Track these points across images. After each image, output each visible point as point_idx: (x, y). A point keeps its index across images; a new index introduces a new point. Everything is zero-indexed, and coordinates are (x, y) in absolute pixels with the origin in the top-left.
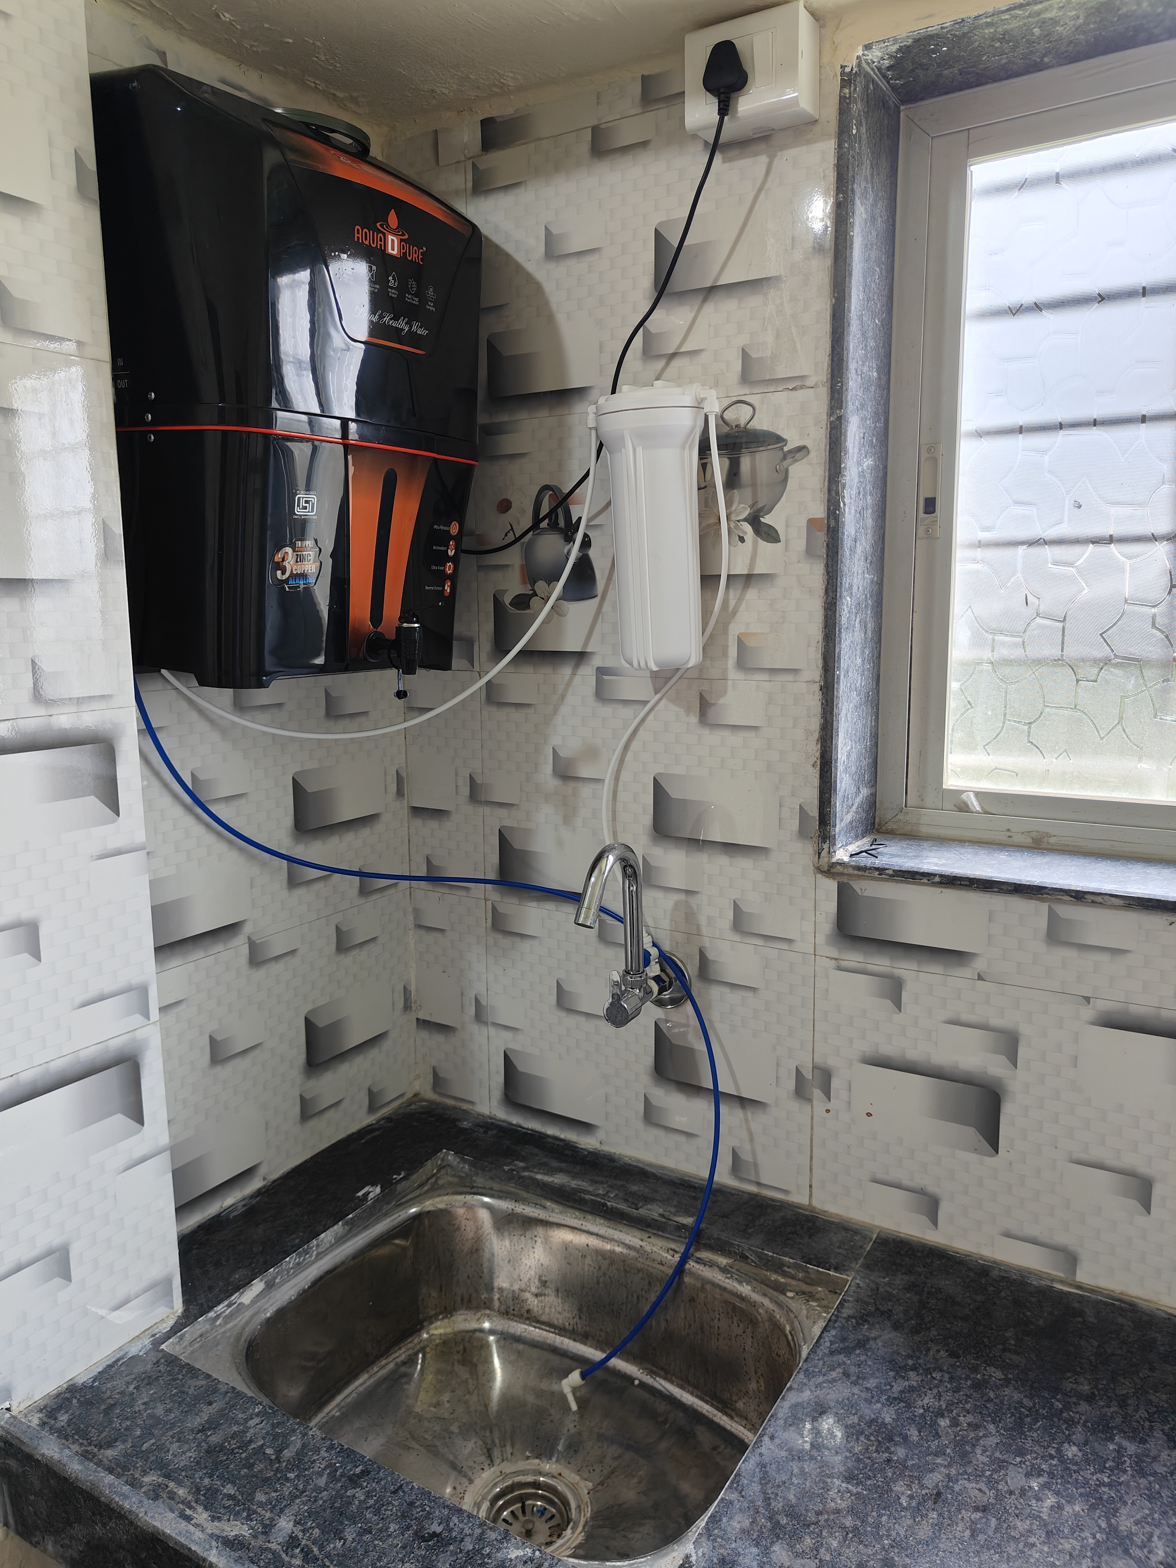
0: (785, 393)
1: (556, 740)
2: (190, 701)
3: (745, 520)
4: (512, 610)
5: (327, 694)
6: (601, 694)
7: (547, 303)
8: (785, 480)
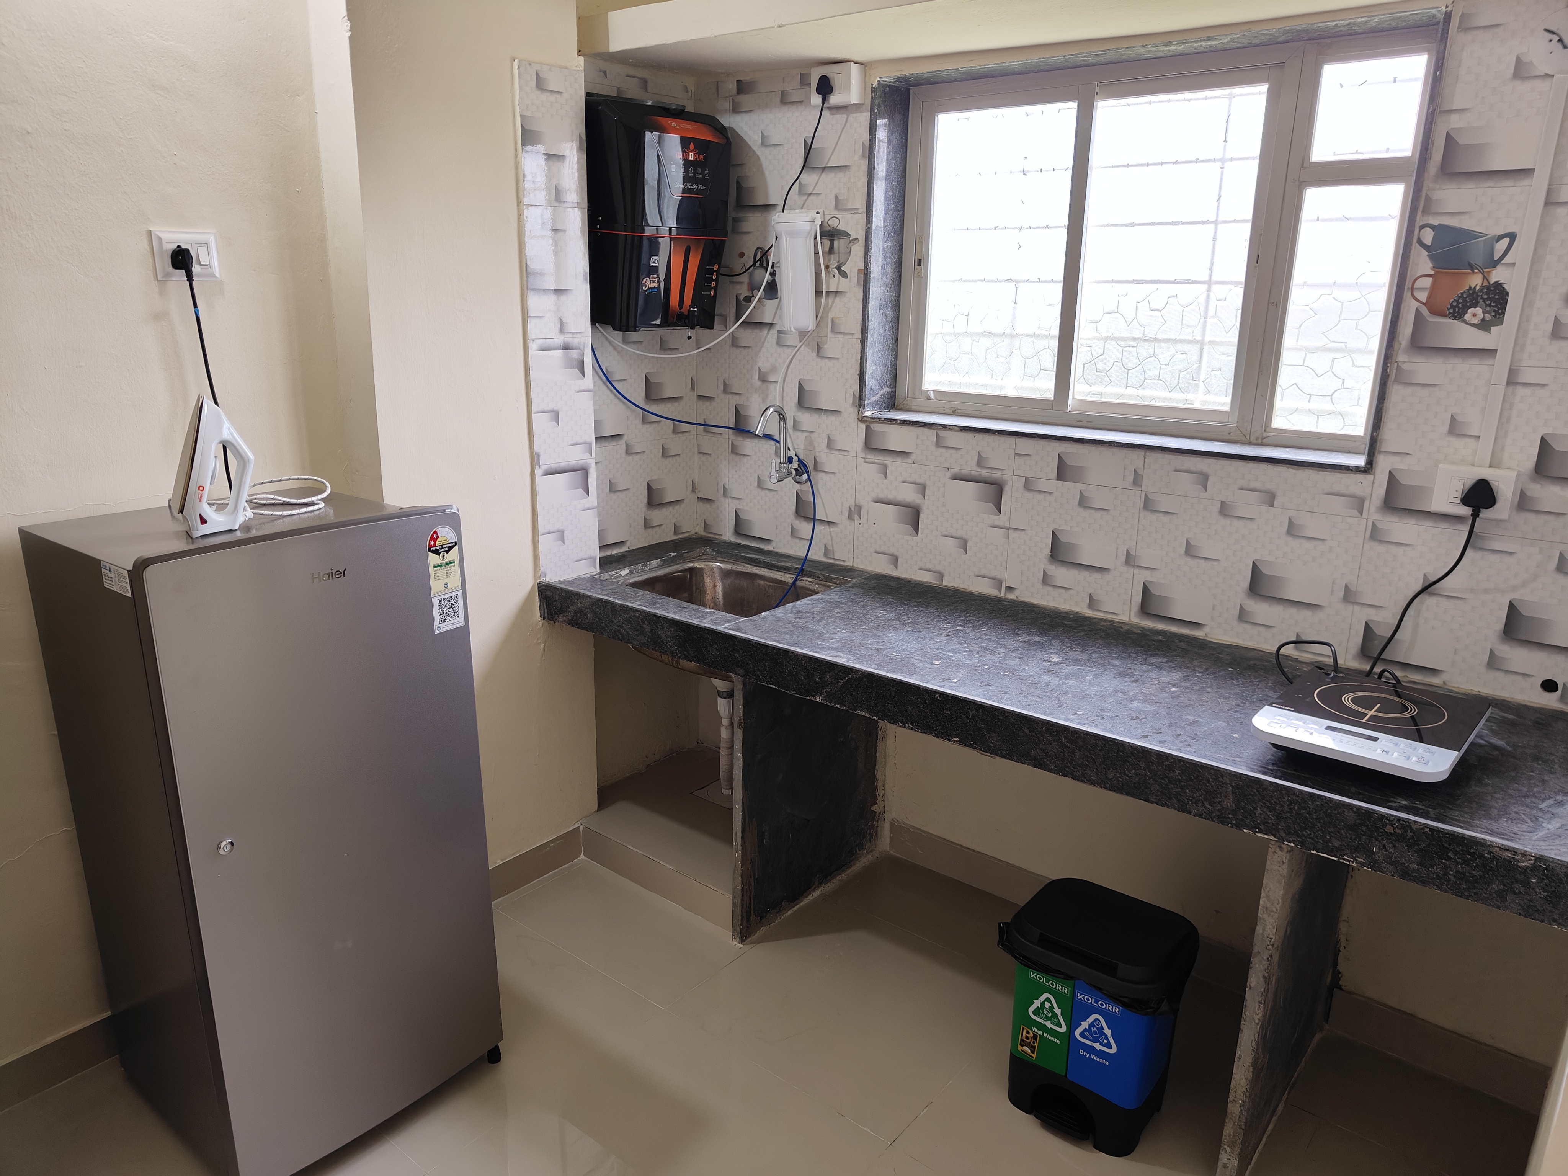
0: (851, 215)
1: (760, 364)
2: (606, 338)
3: (835, 268)
4: (744, 303)
5: (661, 339)
6: (779, 343)
7: (761, 165)
8: (850, 252)
